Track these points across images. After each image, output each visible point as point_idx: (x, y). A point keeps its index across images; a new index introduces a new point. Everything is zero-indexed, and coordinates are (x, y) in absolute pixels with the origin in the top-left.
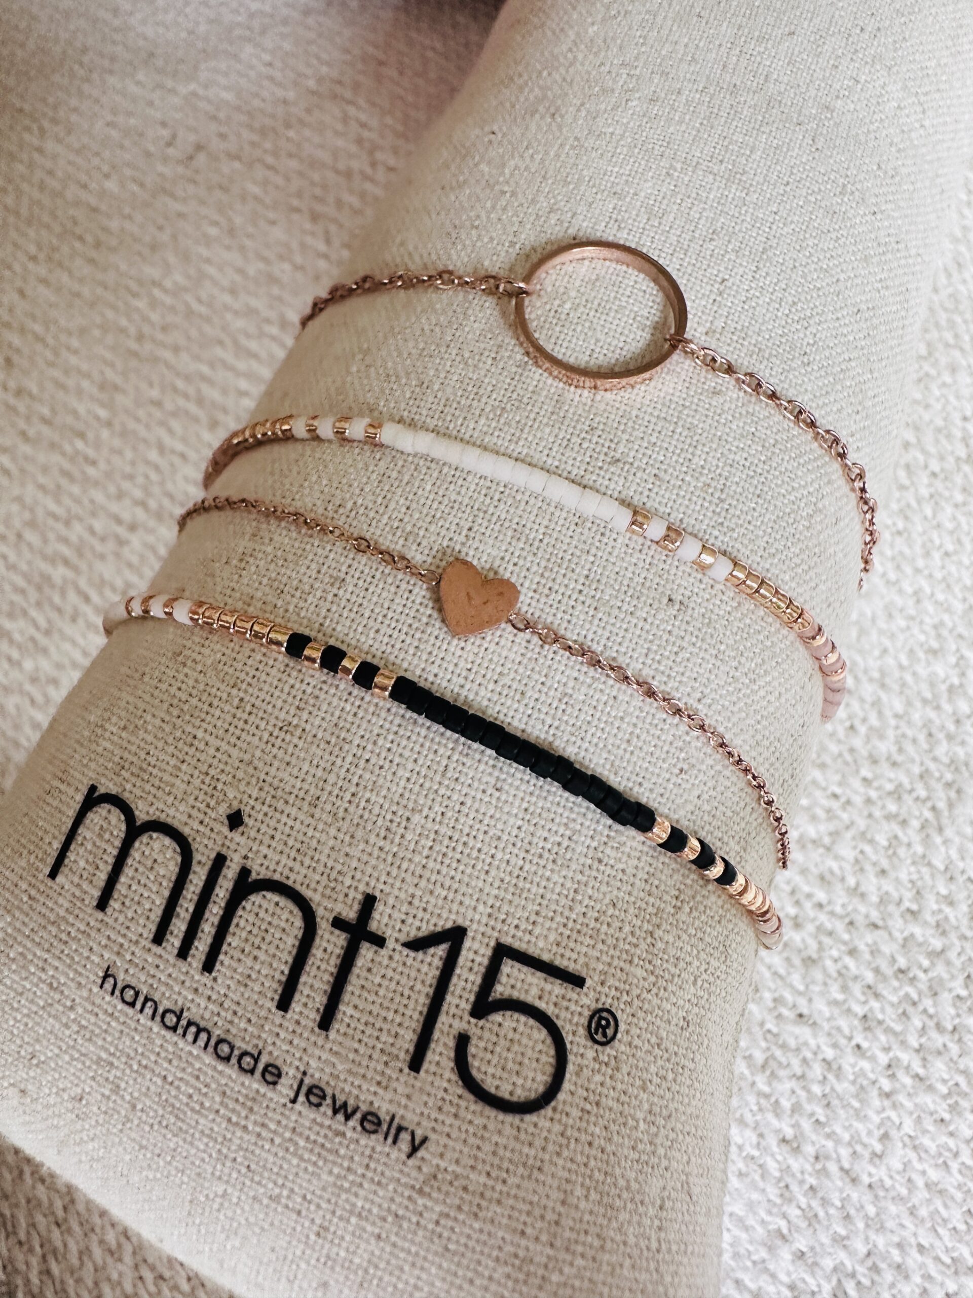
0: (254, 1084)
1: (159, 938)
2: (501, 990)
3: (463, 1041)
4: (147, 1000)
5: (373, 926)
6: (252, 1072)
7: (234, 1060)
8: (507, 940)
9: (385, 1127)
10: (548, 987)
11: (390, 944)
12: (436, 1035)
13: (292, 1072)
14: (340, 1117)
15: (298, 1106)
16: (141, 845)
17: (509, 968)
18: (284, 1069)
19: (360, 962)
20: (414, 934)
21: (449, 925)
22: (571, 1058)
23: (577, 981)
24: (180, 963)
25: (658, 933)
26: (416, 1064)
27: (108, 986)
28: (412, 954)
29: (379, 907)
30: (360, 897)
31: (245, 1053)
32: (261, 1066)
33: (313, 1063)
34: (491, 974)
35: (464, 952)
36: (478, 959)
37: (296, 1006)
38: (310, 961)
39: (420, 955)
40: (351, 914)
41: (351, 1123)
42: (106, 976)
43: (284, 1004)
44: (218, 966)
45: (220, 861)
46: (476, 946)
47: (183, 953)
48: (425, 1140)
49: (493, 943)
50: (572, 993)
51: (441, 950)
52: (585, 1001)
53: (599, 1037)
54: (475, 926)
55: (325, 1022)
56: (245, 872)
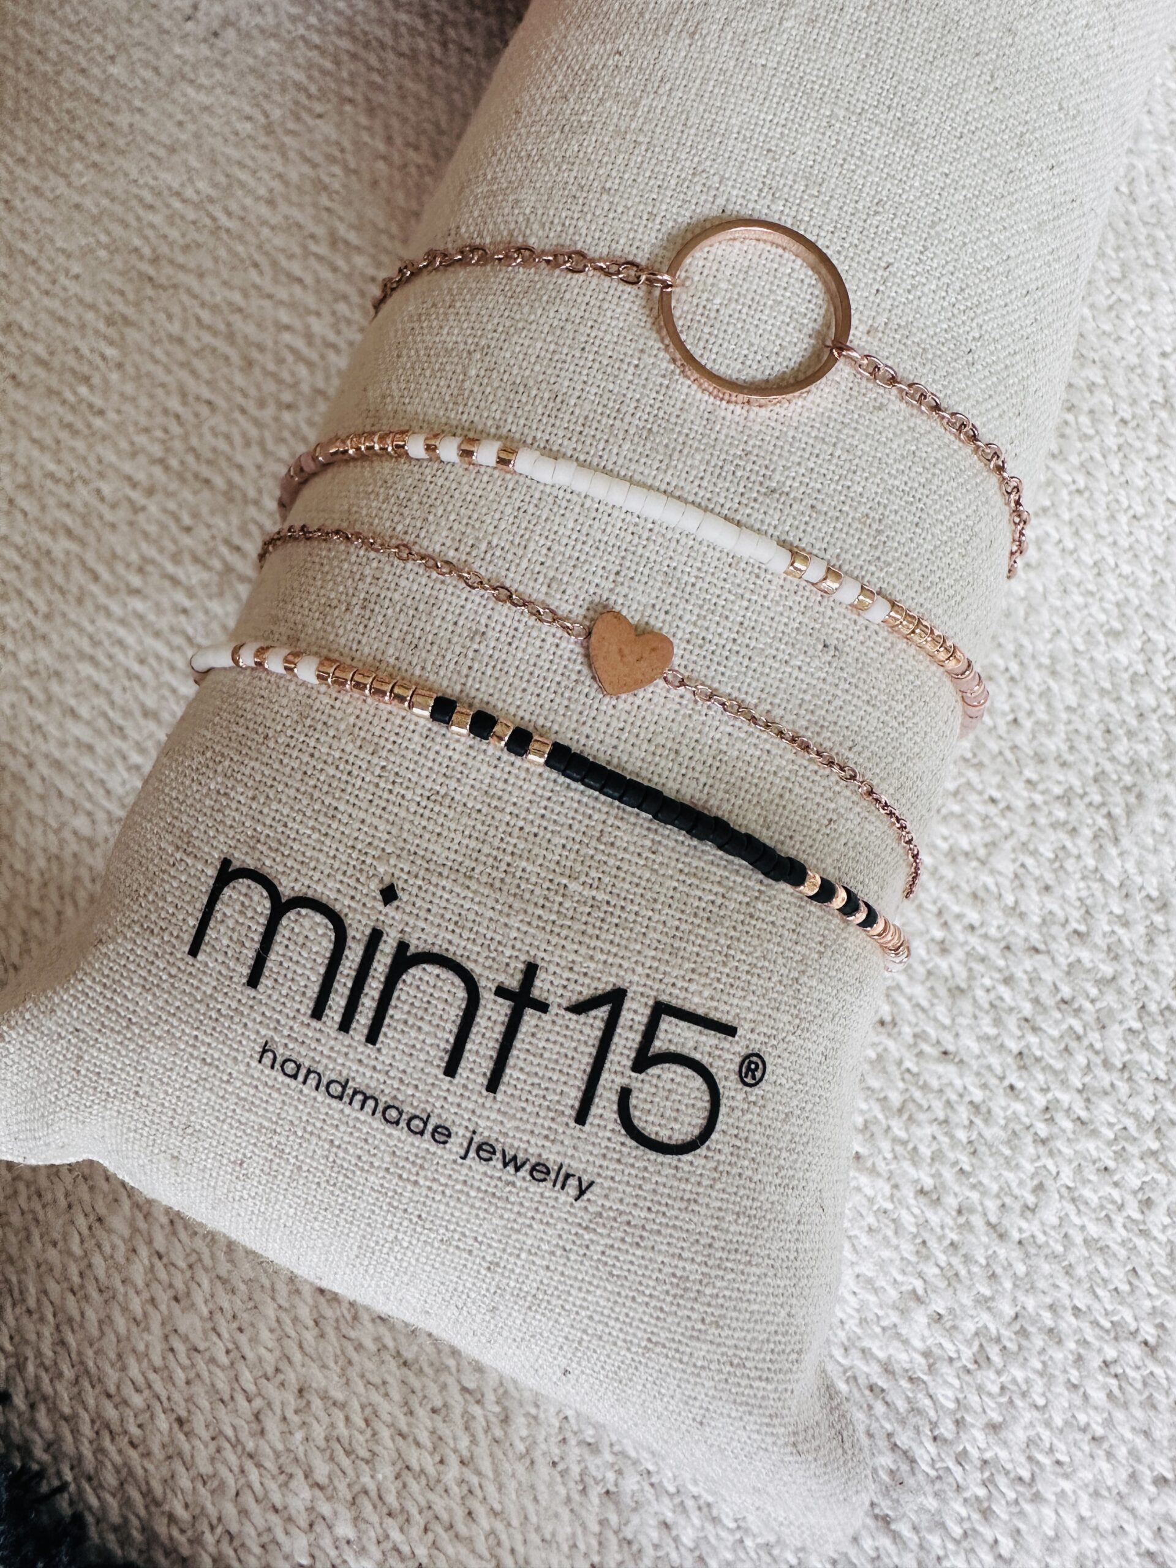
0: (425, 1143)
1: (318, 1012)
2: (659, 1045)
3: (625, 1094)
4: (309, 1072)
5: (536, 993)
6: (422, 1133)
7: (403, 1124)
8: (664, 998)
9: (553, 1176)
10: (703, 1038)
11: (553, 1010)
12: (600, 1090)
13: (461, 1132)
14: (511, 1169)
15: (467, 1162)
16: (287, 920)
17: (667, 1024)
18: (454, 1129)
19: (523, 1028)
20: (575, 998)
21: (609, 988)
22: (723, 1101)
23: (730, 1031)
24: (341, 1036)
25: (804, 979)
26: (581, 1117)
27: (268, 1059)
28: (574, 1017)
29: (541, 975)
30: (521, 966)
31: (415, 1117)
32: (430, 1128)
33: (482, 1123)
34: (650, 1032)
35: (624, 1013)
36: (637, 1018)
37: (463, 1071)
38: (474, 1030)
39: (582, 1018)
40: (513, 983)
41: (521, 1174)
42: (264, 1051)
43: (451, 1070)
44: (381, 1038)
45: (376, 937)
46: (634, 1006)
47: (345, 1026)
48: (591, 1184)
49: (651, 1002)
50: (725, 1042)
51: (603, 1012)
52: (737, 1049)
53: (749, 1080)
54: (634, 988)
55: (493, 1085)
56: (403, 946)
